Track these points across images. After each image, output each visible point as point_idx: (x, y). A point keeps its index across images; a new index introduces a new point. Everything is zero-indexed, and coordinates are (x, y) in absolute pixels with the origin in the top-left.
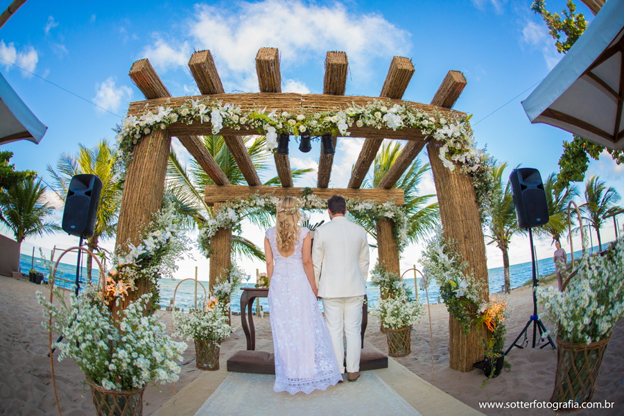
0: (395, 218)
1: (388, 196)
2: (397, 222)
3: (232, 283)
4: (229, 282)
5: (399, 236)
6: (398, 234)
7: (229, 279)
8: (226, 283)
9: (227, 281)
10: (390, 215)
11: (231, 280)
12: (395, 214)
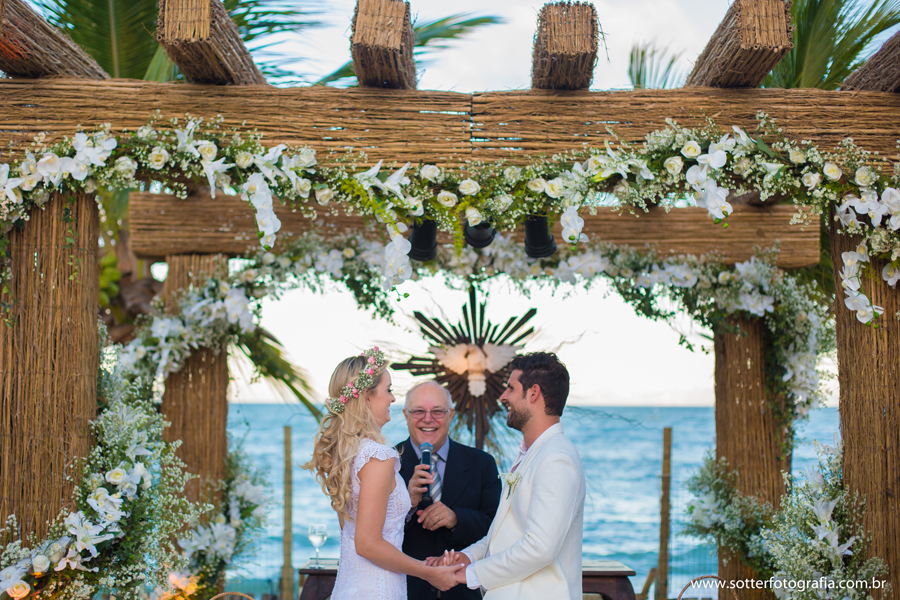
0: (775, 316)
1: (760, 233)
2: (779, 332)
3: (236, 520)
4: (228, 520)
5: (786, 378)
6: (783, 372)
7: (226, 511)
8: (220, 527)
9: (222, 518)
10: (757, 306)
11: (235, 513)
12: (776, 304)
